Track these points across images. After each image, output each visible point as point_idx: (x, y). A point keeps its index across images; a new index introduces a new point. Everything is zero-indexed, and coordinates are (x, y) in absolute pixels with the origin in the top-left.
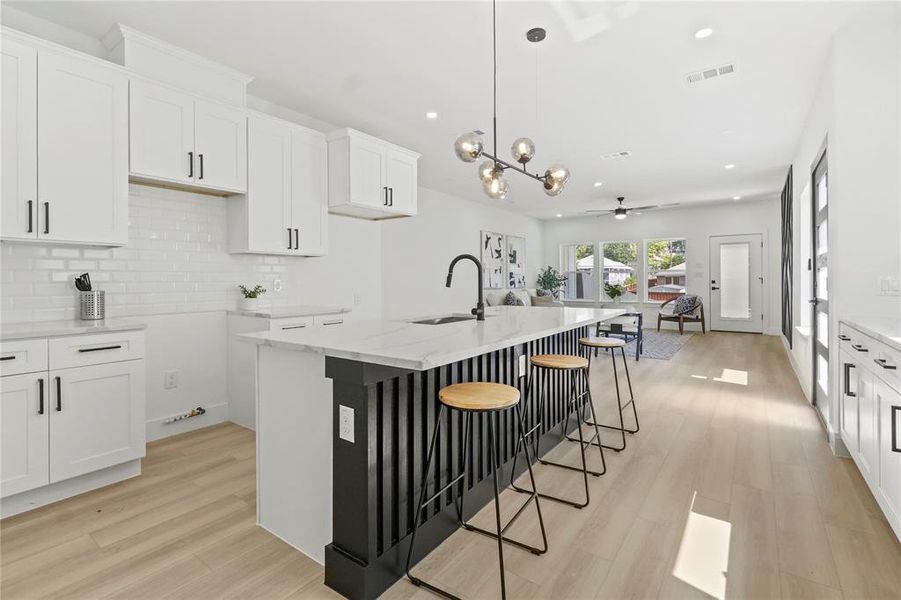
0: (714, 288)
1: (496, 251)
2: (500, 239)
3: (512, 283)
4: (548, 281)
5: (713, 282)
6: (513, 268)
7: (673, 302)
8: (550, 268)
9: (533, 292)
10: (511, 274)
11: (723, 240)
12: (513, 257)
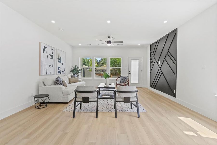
0: (130, 74)
1: (50, 55)
2: (52, 50)
3: (59, 72)
4: (75, 71)
5: (129, 72)
6: (59, 65)
7: (119, 78)
8: (76, 66)
9: (70, 76)
10: (59, 68)
11: (133, 58)
12: (60, 60)
